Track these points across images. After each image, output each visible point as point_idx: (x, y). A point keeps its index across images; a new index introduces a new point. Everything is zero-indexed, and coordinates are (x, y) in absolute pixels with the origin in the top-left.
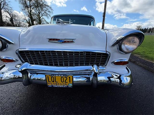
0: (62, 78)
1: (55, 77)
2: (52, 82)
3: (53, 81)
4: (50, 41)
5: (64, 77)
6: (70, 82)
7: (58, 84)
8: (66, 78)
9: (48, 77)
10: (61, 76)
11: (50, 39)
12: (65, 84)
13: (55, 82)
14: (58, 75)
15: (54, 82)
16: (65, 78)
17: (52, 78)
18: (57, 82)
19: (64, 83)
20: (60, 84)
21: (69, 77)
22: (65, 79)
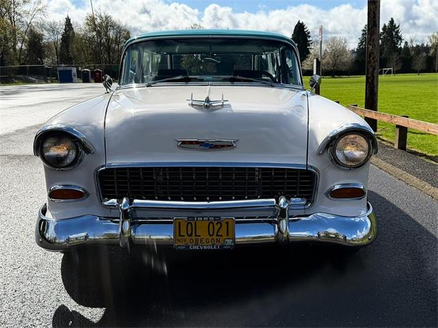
0: (211, 225)
1: (195, 223)
2: (187, 237)
3: (189, 232)
4: (182, 145)
5: (215, 222)
6: (228, 235)
7: (199, 241)
8: (219, 225)
9: (179, 223)
10: (209, 220)
11: (184, 143)
12: (217, 239)
13: (194, 237)
14: (203, 220)
15: (191, 235)
16: (217, 224)
17: (189, 225)
18: (199, 236)
19: (215, 237)
20: (204, 241)
21: (227, 223)
22: (217, 227)
